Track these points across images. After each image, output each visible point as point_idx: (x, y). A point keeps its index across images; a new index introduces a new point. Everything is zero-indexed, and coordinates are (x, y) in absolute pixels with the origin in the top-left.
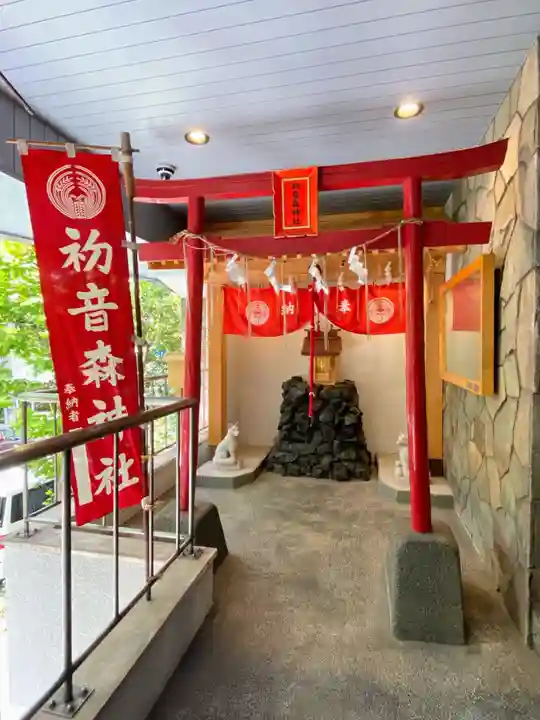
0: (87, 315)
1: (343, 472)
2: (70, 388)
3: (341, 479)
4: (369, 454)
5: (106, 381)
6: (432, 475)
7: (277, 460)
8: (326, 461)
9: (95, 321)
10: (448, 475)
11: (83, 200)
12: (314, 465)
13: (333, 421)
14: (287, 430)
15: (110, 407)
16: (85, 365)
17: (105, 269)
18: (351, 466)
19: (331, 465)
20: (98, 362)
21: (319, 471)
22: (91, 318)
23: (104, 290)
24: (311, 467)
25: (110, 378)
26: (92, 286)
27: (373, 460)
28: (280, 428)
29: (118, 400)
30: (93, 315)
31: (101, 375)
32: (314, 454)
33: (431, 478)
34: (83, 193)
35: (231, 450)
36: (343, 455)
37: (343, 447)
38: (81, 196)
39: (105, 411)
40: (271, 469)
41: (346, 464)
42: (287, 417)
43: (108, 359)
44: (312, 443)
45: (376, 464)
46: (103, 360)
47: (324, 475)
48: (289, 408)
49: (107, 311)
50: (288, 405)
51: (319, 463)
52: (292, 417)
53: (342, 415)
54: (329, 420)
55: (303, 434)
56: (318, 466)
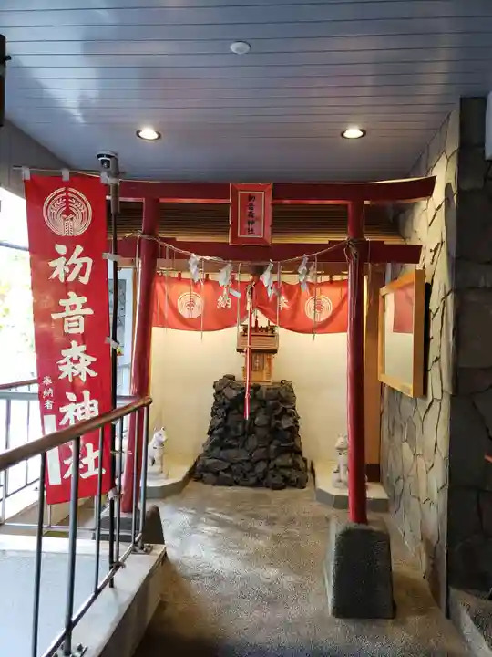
0: (66, 319)
1: (278, 480)
2: (47, 381)
3: (276, 487)
4: (305, 461)
5: (77, 376)
6: (369, 481)
7: (206, 469)
8: (261, 467)
9: (71, 325)
10: (385, 480)
11: (72, 219)
12: (249, 472)
13: (269, 424)
14: (219, 434)
15: (80, 399)
16: (61, 362)
17: (85, 280)
18: (287, 473)
19: (265, 473)
20: (71, 359)
21: (253, 480)
22: (69, 322)
23: (83, 297)
24: (245, 476)
25: (80, 374)
26: (72, 294)
27: (309, 467)
28: (210, 433)
29: (86, 394)
30: (71, 319)
31: (74, 371)
32: (248, 461)
33: (367, 484)
34: (73, 213)
36: (279, 461)
37: (279, 451)
38: (71, 216)
39: (75, 403)
40: (200, 479)
41: (282, 471)
42: (219, 421)
43: (79, 358)
44: (247, 448)
45: (313, 471)
46: (75, 358)
47: (258, 484)
48: (221, 411)
49: (84, 316)
50: (221, 406)
51: (252, 470)
52: (226, 419)
53: (279, 417)
54: (265, 423)
55: (236, 438)
56: (251, 474)
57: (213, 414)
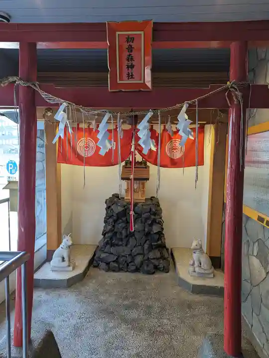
1: (151, 268)
3: (149, 273)
7: (101, 260)
8: (139, 259)
12: (130, 263)
13: (144, 230)
18: (156, 263)
19: (142, 263)
21: (133, 268)
24: (128, 265)
28: (104, 235)
32: (129, 255)
35: (66, 256)
36: (151, 255)
37: (151, 248)
40: (97, 266)
41: (153, 261)
42: (109, 227)
44: (129, 246)
47: (137, 270)
48: (111, 220)
50: (110, 217)
51: (133, 261)
52: (114, 226)
53: (151, 225)
54: (141, 229)
55: (121, 240)
56: (132, 264)
57: (105, 222)
